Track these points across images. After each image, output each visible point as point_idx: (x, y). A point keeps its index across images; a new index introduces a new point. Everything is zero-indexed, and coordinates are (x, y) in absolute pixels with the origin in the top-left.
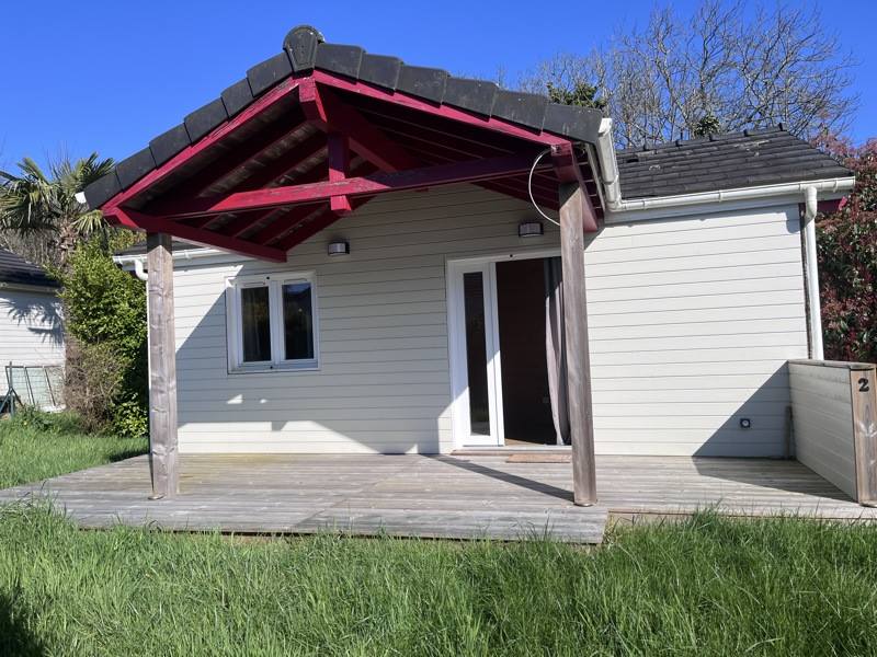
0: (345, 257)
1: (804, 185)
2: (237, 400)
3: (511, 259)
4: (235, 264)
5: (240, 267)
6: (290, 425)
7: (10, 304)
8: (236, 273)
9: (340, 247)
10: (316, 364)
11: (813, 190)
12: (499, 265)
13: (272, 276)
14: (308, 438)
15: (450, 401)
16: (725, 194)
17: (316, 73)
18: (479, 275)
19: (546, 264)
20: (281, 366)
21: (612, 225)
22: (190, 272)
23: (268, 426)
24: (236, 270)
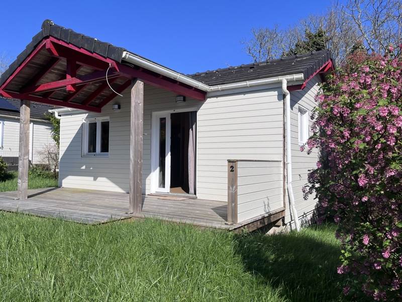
0: (119, 111)
1: (280, 78)
2: (84, 167)
3: (174, 112)
4: (85, 113)
5: (87, 114)
6: (99, 179)
7: (51, 129)
8: (85, 117)
9: (116, 106)
10: (108, 155)
11: (284, 80)
12: (172, 115)
13: (96, 118)
14: (104, 184)
15: (150, 173)
16: (249, 83)
17: (51, 37)
18: (165, 119)
19: (190, 114)
20: (99, 155)
21: (210, 97)
22: (73, 116)
23: (92, 178)
24: (85, 115)
